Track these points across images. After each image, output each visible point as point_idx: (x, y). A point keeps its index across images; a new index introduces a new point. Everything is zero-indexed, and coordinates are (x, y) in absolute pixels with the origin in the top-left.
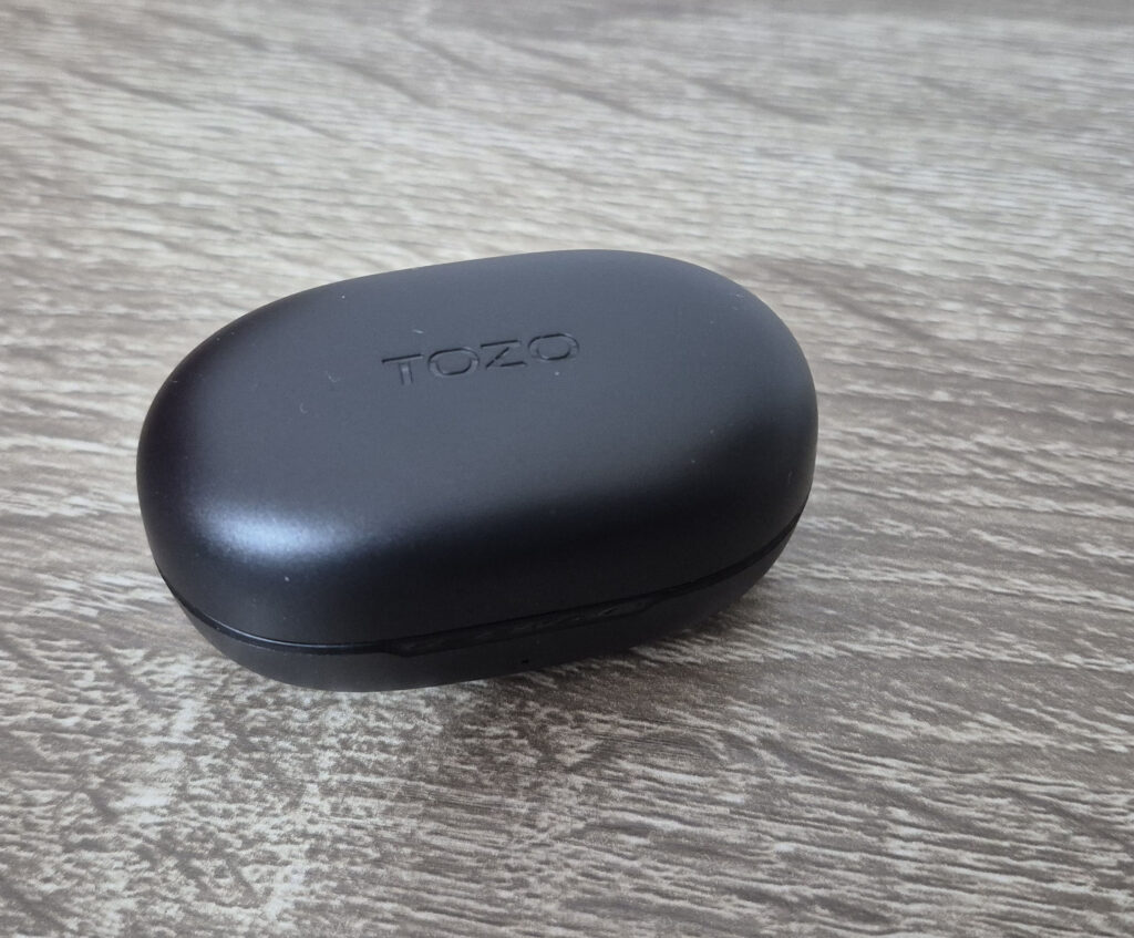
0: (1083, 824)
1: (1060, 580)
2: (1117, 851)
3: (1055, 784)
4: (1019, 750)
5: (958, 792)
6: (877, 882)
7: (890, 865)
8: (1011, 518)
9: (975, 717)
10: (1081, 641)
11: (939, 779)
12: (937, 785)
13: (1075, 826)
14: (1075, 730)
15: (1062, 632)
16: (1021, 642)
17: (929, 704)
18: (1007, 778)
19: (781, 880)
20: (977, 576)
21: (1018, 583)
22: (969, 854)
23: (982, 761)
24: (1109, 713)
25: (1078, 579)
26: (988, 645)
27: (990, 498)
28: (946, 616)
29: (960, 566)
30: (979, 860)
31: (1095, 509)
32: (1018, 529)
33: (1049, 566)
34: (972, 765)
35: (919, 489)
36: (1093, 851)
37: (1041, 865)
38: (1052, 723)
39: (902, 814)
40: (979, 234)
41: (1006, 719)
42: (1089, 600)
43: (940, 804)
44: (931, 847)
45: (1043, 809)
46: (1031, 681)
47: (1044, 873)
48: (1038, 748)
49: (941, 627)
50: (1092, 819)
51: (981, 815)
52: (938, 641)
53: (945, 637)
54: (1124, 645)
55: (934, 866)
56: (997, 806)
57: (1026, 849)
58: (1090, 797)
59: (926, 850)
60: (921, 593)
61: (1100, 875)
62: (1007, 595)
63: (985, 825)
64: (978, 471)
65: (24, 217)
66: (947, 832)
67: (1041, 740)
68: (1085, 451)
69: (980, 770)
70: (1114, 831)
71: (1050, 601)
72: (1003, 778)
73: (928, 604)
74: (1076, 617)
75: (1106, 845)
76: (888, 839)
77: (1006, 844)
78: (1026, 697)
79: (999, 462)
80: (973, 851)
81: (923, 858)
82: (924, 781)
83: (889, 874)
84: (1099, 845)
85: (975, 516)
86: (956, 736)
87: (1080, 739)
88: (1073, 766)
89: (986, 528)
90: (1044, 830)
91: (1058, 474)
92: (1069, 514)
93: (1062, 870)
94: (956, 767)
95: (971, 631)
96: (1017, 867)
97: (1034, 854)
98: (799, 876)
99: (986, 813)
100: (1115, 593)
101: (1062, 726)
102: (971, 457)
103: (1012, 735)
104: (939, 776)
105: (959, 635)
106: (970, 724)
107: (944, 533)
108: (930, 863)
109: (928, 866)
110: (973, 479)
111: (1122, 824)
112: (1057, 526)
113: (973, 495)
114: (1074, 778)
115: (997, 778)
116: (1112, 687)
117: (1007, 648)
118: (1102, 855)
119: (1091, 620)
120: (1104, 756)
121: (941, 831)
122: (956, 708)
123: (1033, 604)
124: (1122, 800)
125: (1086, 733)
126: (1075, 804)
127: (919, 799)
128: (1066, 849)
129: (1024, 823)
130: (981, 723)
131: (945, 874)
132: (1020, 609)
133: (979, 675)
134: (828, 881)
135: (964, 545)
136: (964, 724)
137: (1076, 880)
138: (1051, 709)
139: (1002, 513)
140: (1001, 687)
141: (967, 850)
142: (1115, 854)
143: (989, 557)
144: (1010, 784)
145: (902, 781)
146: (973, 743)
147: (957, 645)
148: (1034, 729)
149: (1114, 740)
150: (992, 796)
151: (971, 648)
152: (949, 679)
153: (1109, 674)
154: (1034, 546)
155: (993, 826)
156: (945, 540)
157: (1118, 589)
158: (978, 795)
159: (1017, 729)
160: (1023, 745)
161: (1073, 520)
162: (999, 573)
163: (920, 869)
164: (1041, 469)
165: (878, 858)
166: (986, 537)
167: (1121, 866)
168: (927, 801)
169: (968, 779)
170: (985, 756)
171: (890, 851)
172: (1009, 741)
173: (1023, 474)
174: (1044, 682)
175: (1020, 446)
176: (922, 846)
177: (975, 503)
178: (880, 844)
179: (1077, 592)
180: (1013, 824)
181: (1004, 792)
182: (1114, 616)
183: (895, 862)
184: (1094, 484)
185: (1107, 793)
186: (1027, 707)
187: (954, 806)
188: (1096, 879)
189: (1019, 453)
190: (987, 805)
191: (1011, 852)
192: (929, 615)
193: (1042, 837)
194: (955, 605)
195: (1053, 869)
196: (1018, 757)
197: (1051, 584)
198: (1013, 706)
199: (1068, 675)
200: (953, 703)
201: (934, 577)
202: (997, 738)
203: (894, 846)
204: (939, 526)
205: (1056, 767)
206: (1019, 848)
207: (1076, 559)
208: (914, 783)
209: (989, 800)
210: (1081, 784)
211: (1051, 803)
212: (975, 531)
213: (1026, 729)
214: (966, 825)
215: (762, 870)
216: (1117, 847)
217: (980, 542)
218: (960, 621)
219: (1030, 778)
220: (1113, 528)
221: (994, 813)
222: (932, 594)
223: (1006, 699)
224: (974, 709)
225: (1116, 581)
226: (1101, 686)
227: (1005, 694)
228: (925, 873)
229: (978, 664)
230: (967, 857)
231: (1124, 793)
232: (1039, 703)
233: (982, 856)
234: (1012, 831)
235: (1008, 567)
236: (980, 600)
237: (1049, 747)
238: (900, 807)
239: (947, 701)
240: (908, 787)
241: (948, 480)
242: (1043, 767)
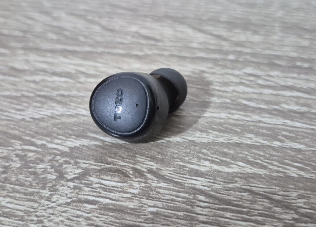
0: (278, 203)
1: (273, 117)
2: (292, 214)
3: (267, 188)
4: (253, 175)
5: (226, 190)
6: (189, 224)
7: (195, 217)
8: (255, 96)
9: (236, 163)
10: (280, 137)
11: (218, 185)
12: (218, 188)
13: (274, 204)
14: (276, 168)
15: (273, 134)
16: (256, 137)
17: (217, 158)
18: (247, 186)
19: (149, 222)
20: (240, 115)
21: (256, 117)
22: (229, 214)
23: (237, 179)
24: (291, 163)
25: (280, 116)
26: (243, 138)
27: (247, 90)
28: (227, 128)
29: (234, 112)
30: (233, 216)
31: (288, 93)
32: (257, 100)
33: (269, 112)
34: (233, 180)
35: (220, 86)
36: (282, 213)
37: (259, 218)
38: (267, 166)
39: (202, 198)
40: (249, 10)
41: (248, 164)
42: (284, 123)
43: (219, 195)
44: (213, 210)
45: (261, 197)
46: (259, 151)
47: (260, 221)
48: (260, 175)
49: (224, 132)
50: (282, 201)
51: (235, 199)
52: (222, 136)
53: (226, 135)
54: (297, 138)
55: (214, 218)
56: (242, 196)
57: (253, 212)
58: (282, 193)
59: (211, 212)
60: (218, 120)
61: (285, 223)
62: (251, 121)
63: (237, 203)
64: (243, 81)
66: (220, 205)
67: (262, 172)
68: (284, 75)
69: (236, 182)
70: (293, 206)
71: (268, 124)
72: (245, 185)
73: (220, 124)
74: (278, 129)
75: (287, 211)
76: (196, 207)
77: (245, 210)
78: (257, 156)
79: (251, 78)
80: (231, 212)
81: (210, 215)
82: (212, 186)
83: (195, 220)
84: (285, 211)
85: (241, 95)
86: (227, 170)
87: (278, 172)
88: (274, 181)
89: (245, 99)
90: (261, 205)
91: (274, 82)
92: (278, 95)
93: (268, 220)
94: (226, 181)
95: (236, 133)
96: (249, 219)
97: (257, 214)
98: (157, 221)
99: (238, 198)
100: (294, 121)
101: (271, 167)
102: (241, 77)
103: (249, 169)
104: (219, 184)
105: (231, 135)
106: (233, 166)
107: (228, 101)
108: (212, 216)
109: (212, 218)
110: (241, 83)
111: (294, 203)
112: (273, 98)
113: (241, 88)
114: (275, 186)
115: (243, 185)
116: (292, 153)
117: (250, 139)
118: (285, 215)
119: (284, 130)
120: (288, 178)
121: (218, 205)
122: (228, 160)
123: (261, 124)
124: (295, 194)
125: (281, 169)
126: (275, 196)
127: (210, 192)
128: (271, 212)
129: (253, 202)
130: (238, 165)
131: (218, 221)
132: (256, 126)
133: (238, 149)
134: (168, 223)
135: (236, 105)
136: (231, 166)
137: (274, 224)
138: (267, 161)
139: (251, 95)
140: (247, 153)
141: (228, 212)
142: (291, 215)
143: (245, 109)
144: (248, 187)
145: (203, 186)
146: (234, 172)
147: (230, 138)
148: (259, 168)
149: (293, 172)
150: (240, 192)
151: (236, 139)
152: (226, 150)
153: (291, 149)
154: (263, 105)
155: (240, 203)
156: (229, 103)
157: (296, 119)
158: (235, 191)
159: (253, 168)
160: (255, 174)
161: (279, 97)
162: (249, 114)
163: (208, 219)
164: (267, 80)
165: (191, 214)
166: (245, 102)
167: (294, 219)
168: (213, 193)
169: (231, 185)
170: (238, 177)
171: (196, 212)
172: (249, 172)
173: (260, 82)
174: (264, 151)
175: (260, 73)
176: (210, 210)
177: (241, 91)
178: (192, 209)
179: (279, 121)
180: (248, 202)
181: (245, 190)
182: (293, 129)
183: (198, 216)
184: (288, 85)
185: (289, 191)
186: (257, 160)
187: (224, 195)
188: (283, 224)
189: (260, 76)
190: (238, 195)
191: (247, 213)
192: (220, 128)
193: (260, 208)
194: (231, 124)
195: (264, 220)
196: (252, 178)
197: (269, 118)
198: (251, 160)
199: (274, 148)
200: (227, 158)
201: (223, 115)
202: (244, 171)
203: (198, 210)
204: (227, 98)
205: (267, 181)
206: (251, 212)
207: (279, 110)
208: (209, 187)
209: (239, 193)
210: (278, 188)
211: (265, 195)
212: (240, 100)
213: (256, 168)
214: (229, 203)
215: (142, 218)
216: (292, 212)
217: (242, 104)
218: (232, 130)
219: (257, 185)
220: (295, 100)
221: (241, 198)
222: (222, 121)
223: (248, 157)
224: (235, 160)
225: (295, 117)
226: (288, 153)
227: (248, 155)
228: (210, 220)
229: (238, 145)
230: (228, 215)
231: (296, 192)
232: (262, 158)
233: (235, 214)
234: (248, 205)
235: (253, 112)
236: (242, 123)
237: (265, 174)
238: (202, 195)
239: (225, 157)
240: (206, 188)
241: (231, 84)
242: (262, 182)
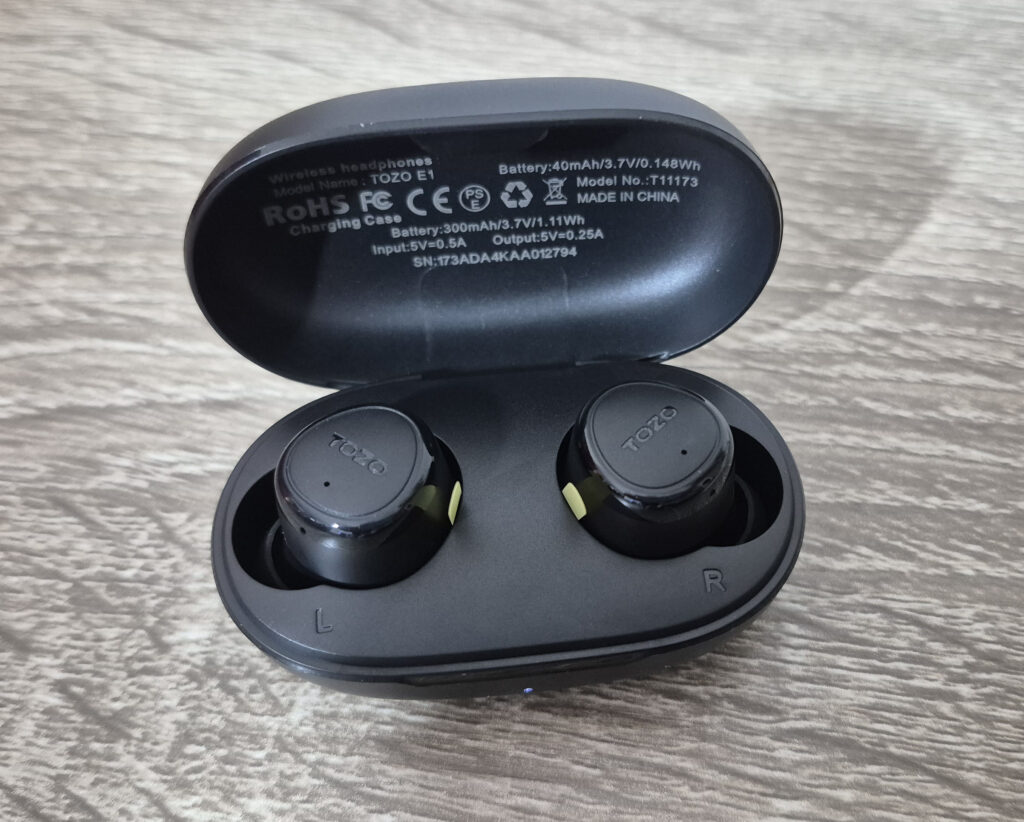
0: (937, 633)
1: (926, 437)
2: (962, 654)
3: (914, 602)
4: (888, 575)
5: (838, 609)
6: (772, 682)
7: (782, 668)
8: (888, 388)
9: (854, 549)
10: (940, 487)
11: (823, 600)
12: (821, 604)
13: (929, 634)
14: (932, 558)
15: (926, 479)
16: (892, 488)
17: (816, 540)
18: (877, 598)
19: (697, 682)
20: (858, 435)
21: (891, 440)
22: (845, 658)
23: (858, 585)
24: (960, 544)
25: (940, 436)
26: (866, 491)
27: (872, 372)
28: (833, 469)
29: (845, 428)
30: (854, 663)
31: (955, 378)
32: (892, 396)
33: (917, 426)
34: (849, 587)
35: (813, 365)
36: (943, 654)
37: (903, 666)
38: (914, 553)
39: (793, 628)
40: (869, 148)
41: (877, 551)
42: (948, 454)
43: (824, 620)
44: (816, 653)
45: (904, 621)
46: (898, 519)
47: (905, 672)
48: (902, 573)
49: (827, 477)
50: (944, 629)
51: (855, 627)
52: (825, 489)
53: (831, 486)
54: (974, 488)
55: (818, 668)
56: (868, 620)
57: (890, 653)
58: (944, 611)
59: (811, 656)
60: (814, 451)
61: (949, 673)
62: (881, 450)
63: (858, 635)
64: (862, 349)
65: (75, 153)
66: (827, 641)
67: (905, 566)
68: (948, 330)
69: (856, 591)
70: (964, 638)
71: (916, 455)
72: (874, 597)
73: (819, 459)
74: (937, 467)
75: (954, 649)
76: (781, 648)
77: (875, 650)
78: (894, 532)
79: (879, 342)
80: (849, 656)
81: (809, 662)
82: (812, 601)
83: (783, 676)
84: (948, 649)
85: (859, 386)
86: (838, 565)
87: (937, 565)
88: (930, 587)
89: (867, 396)
90: (906, 638)
91: (928, 351)
92: (935, 383)
93: (918, 669)
94: (836, 589)
95: (853, 480)
96: (884, 668)
97: (897, 657)
98: (710, 678)
99: (860, 625)
100: (968, 446)
101: (922, 555)
102: (858, 338)
103: (883, 563)
104: (823, 597)
105: (842, 484)
106: (850, 555)
107: (833, 401)
108: (814, 665)
109: (813, 669)
110: (858, 356)
111: (966, 632)
112: (925, 393)
113: (858, 369)
114: (931, 596)
115: (869, 598)
116: (964, 523)
117: (881, 494)
118: (950, 657)
119: (949, 469)
120: (955, 579)
121: (823, 641)
122: (838, 543)
123: (902, 457)
124: (968, 613)
125: (942, 560)
126: (930, 617)
127: (806, 615)
128: (923, 652)
129: (890, 633)
130: (859, 554)
131: (826, 674)
132: (892, 461)
133: (857, 516)
134: (733, 682)
135: (849, 411)
136: (845, 555)
137: (929, 677)
138: (914, 542)
139: (880, 384)
140: (875, 525)
141: (843, 655)
142: (961, 656)
143: (869, 420)
144: (879, 602)
145: (794, 602)
146: (851, 570)
147: (841, 492)
148: (899, 558)
149: (964, 565)
150: (864, 612)
151: (852, 495)
152: (833, 520)
153: (962, 513)
154: (905, 409)
155: (865, 636)
156: (834, 407)
157: (972, 443)
158: (854, 611)
159: (886, 558)
160: (891, 571)
161: (938, 388)
162: (876, 433)
163: (806, 671)
164: (913, 346)
165: (773, 663)
166: (868, 404)
167: (967, 665)
168: (813, 617)
169: (846, 599)
170: (859, 580)
171: (783, 657)
172: (879, 568)
173: (898, 350)
174: (909, 520)
175: (897, 328)
176: (809, 652)
177: (859, 376)
178: (775, 652)
179: (939, 447)
180: (881, 633)
181: (874, 609)
182: (967, 466)
183: (787, 666)
184: (956, 358)
185: (957, 607)
186: (895, 540)
187: (835, 621)
188: (946, 676)
189: (897, 334)
190: (862, 620)
191: (880, 656)
192: (819, 468)
193: (903, 644)
194: (840, 460)
195: (911, 668)
196: (887, 580)
197: (917, 440)
198: (884, 540)
199: (928, 513)
200: (837, 538)
201: (824, 437)
202: (870, 566)
203: (786, 653)
204: (829, 394)
205: (917, 588)
206: (886, 652)
207: (938, 420)
208: (803, 603)
209: (862, 615)
210: (935, 601)
211: (911, 617)
212: (858, 399)
213: (893, 558)
214: (844, 636)
215: (682, 676)
216: (964, 650)
217: (861, 407)
218: (844, 473)
219: (895, 597)
220: (970, 394)
221: (865, 626)
222: (822, 451)
223: (878, 534)
224: (852, 542)
225: (970, 437)
226: (954, 522)
227: (878, 531)
228: (810, 674)
229: (857, 507)
230: (844, 661)
231: (970, 607)
232: (905, 536)
233: (855, 660)
234: (880, 639)
235: (884, 427)
236: (862, 455)
237: (912, 572)
238: (792, 623)
239: (831, 537)
240: (798, 607)
241: (837, 358)
242: (906, 588)
